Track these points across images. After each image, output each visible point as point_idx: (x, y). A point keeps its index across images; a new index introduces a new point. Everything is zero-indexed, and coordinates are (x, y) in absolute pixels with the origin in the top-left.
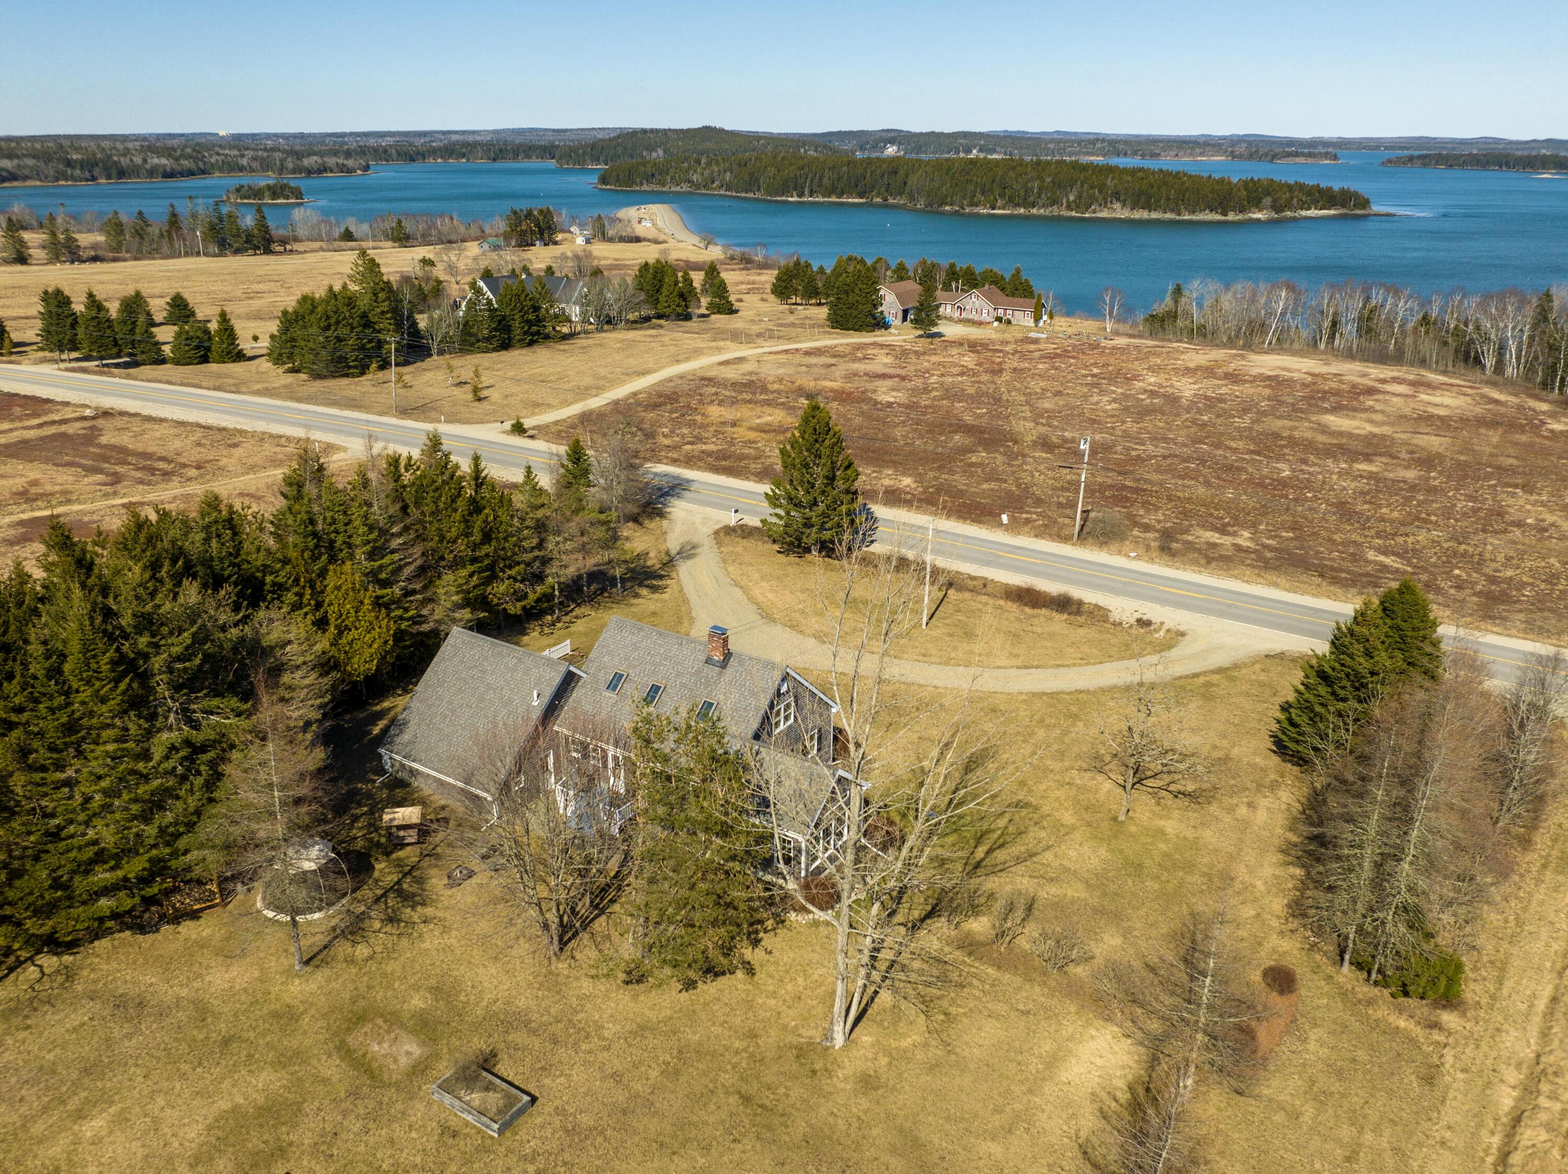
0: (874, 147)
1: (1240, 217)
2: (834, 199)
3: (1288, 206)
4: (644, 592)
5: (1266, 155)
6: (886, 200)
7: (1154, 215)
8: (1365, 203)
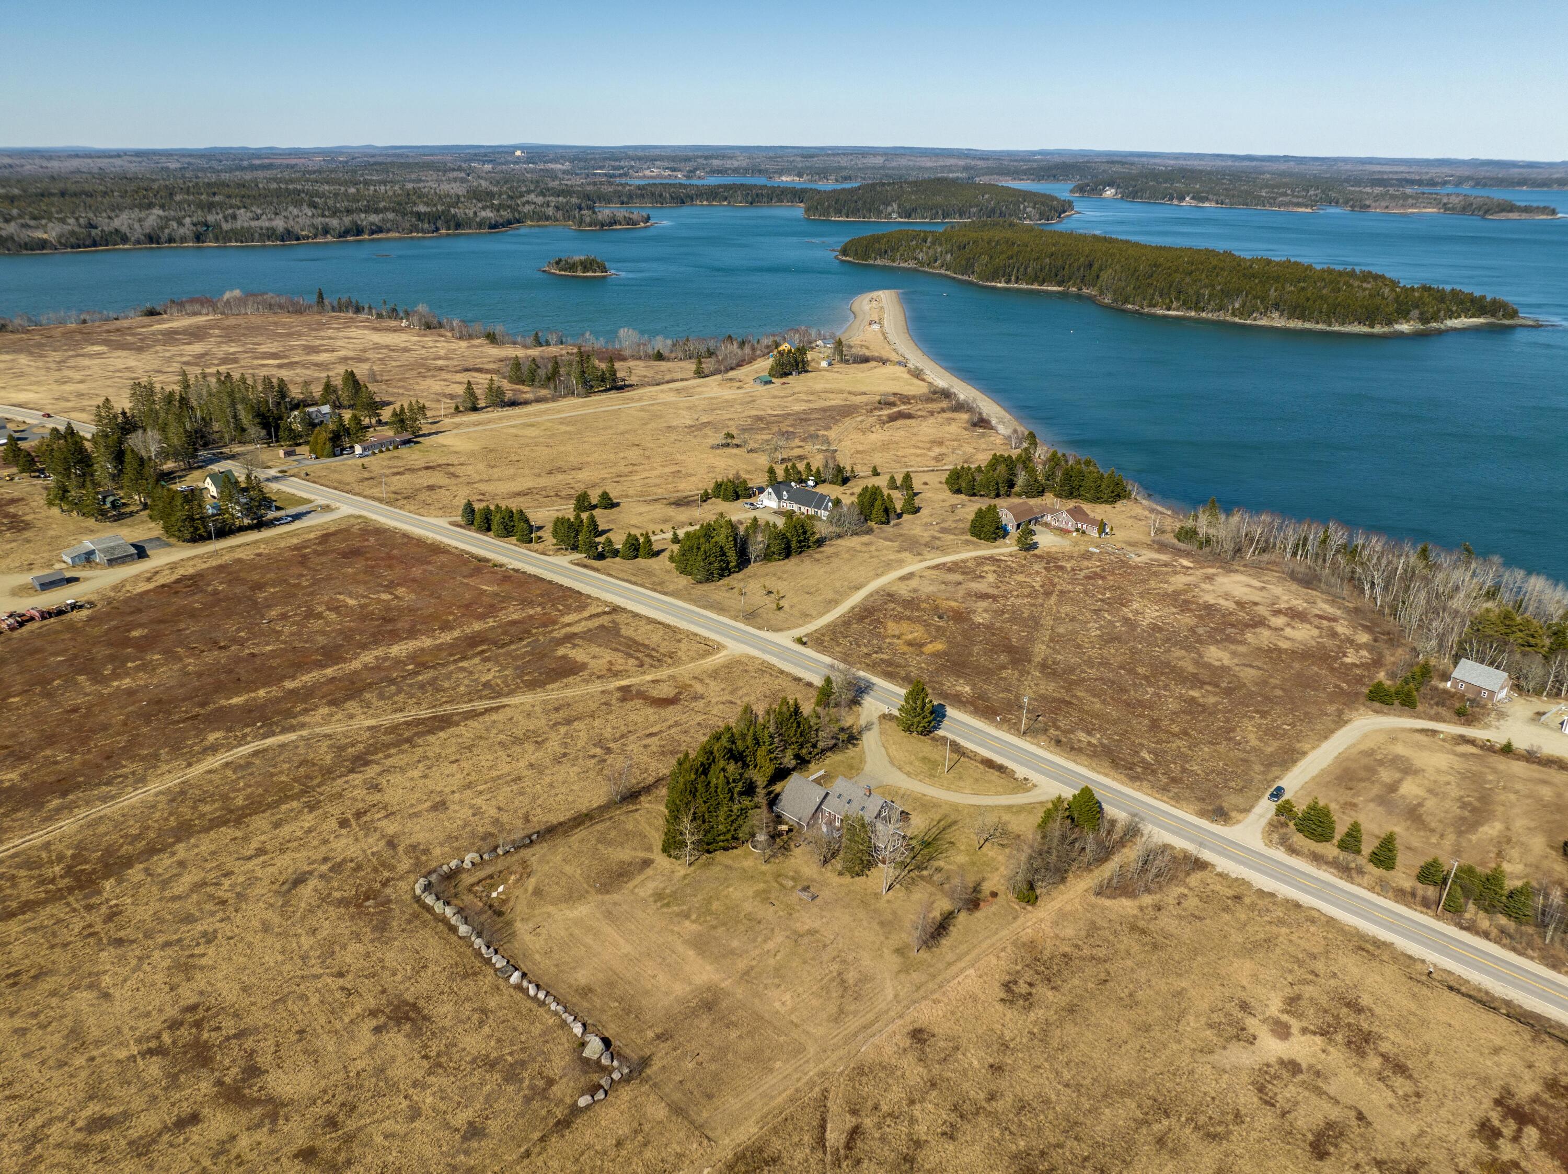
0: (1093, 190)
1: (1386, 329)
2: (1035, 287)
3: (1435, 317)
4: (850, 746)
5: (1479, 208)
6: (1080, 289)
7: (1307, 325)
8: (1514, 314)
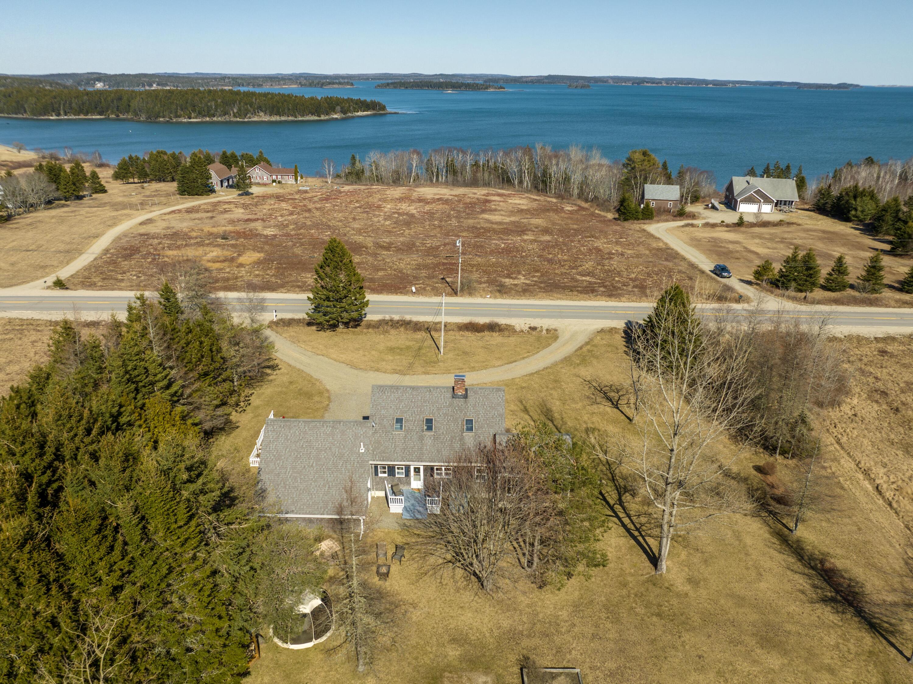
0: (88, 83)
1: (327, 117)
2: (82, 117)
3: (349, 110)
5: (318, 84)
8: (384, 108)
